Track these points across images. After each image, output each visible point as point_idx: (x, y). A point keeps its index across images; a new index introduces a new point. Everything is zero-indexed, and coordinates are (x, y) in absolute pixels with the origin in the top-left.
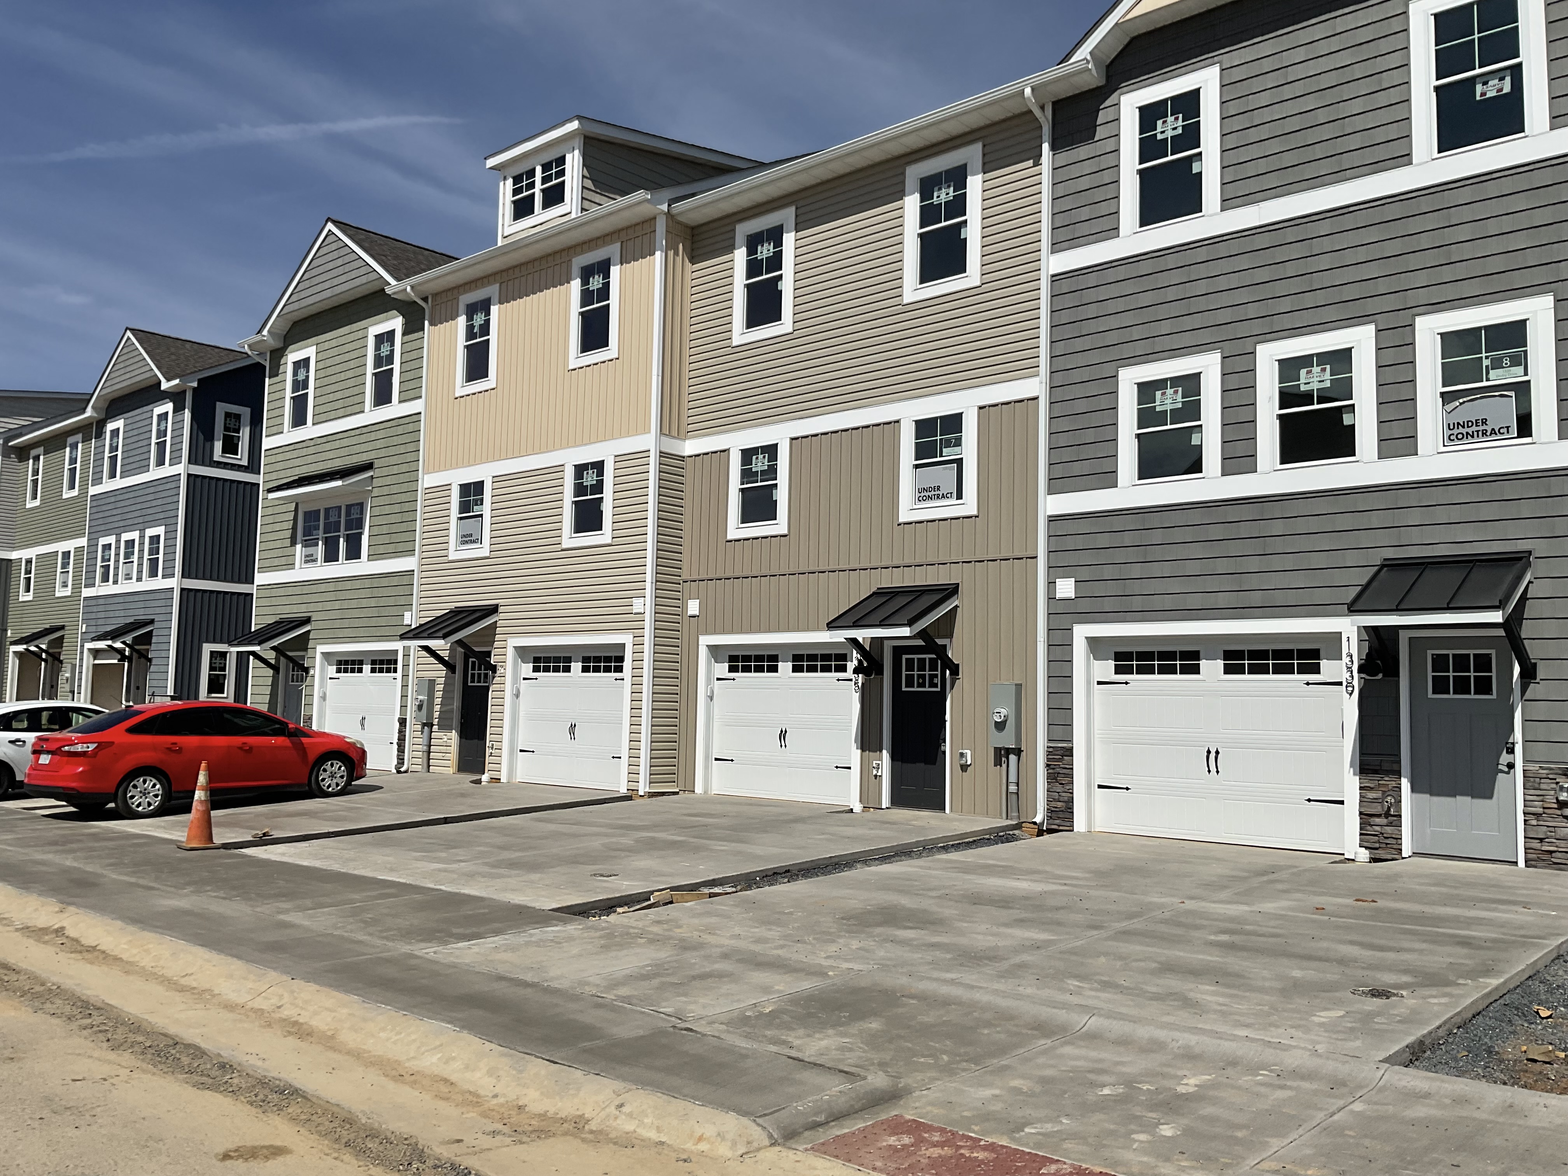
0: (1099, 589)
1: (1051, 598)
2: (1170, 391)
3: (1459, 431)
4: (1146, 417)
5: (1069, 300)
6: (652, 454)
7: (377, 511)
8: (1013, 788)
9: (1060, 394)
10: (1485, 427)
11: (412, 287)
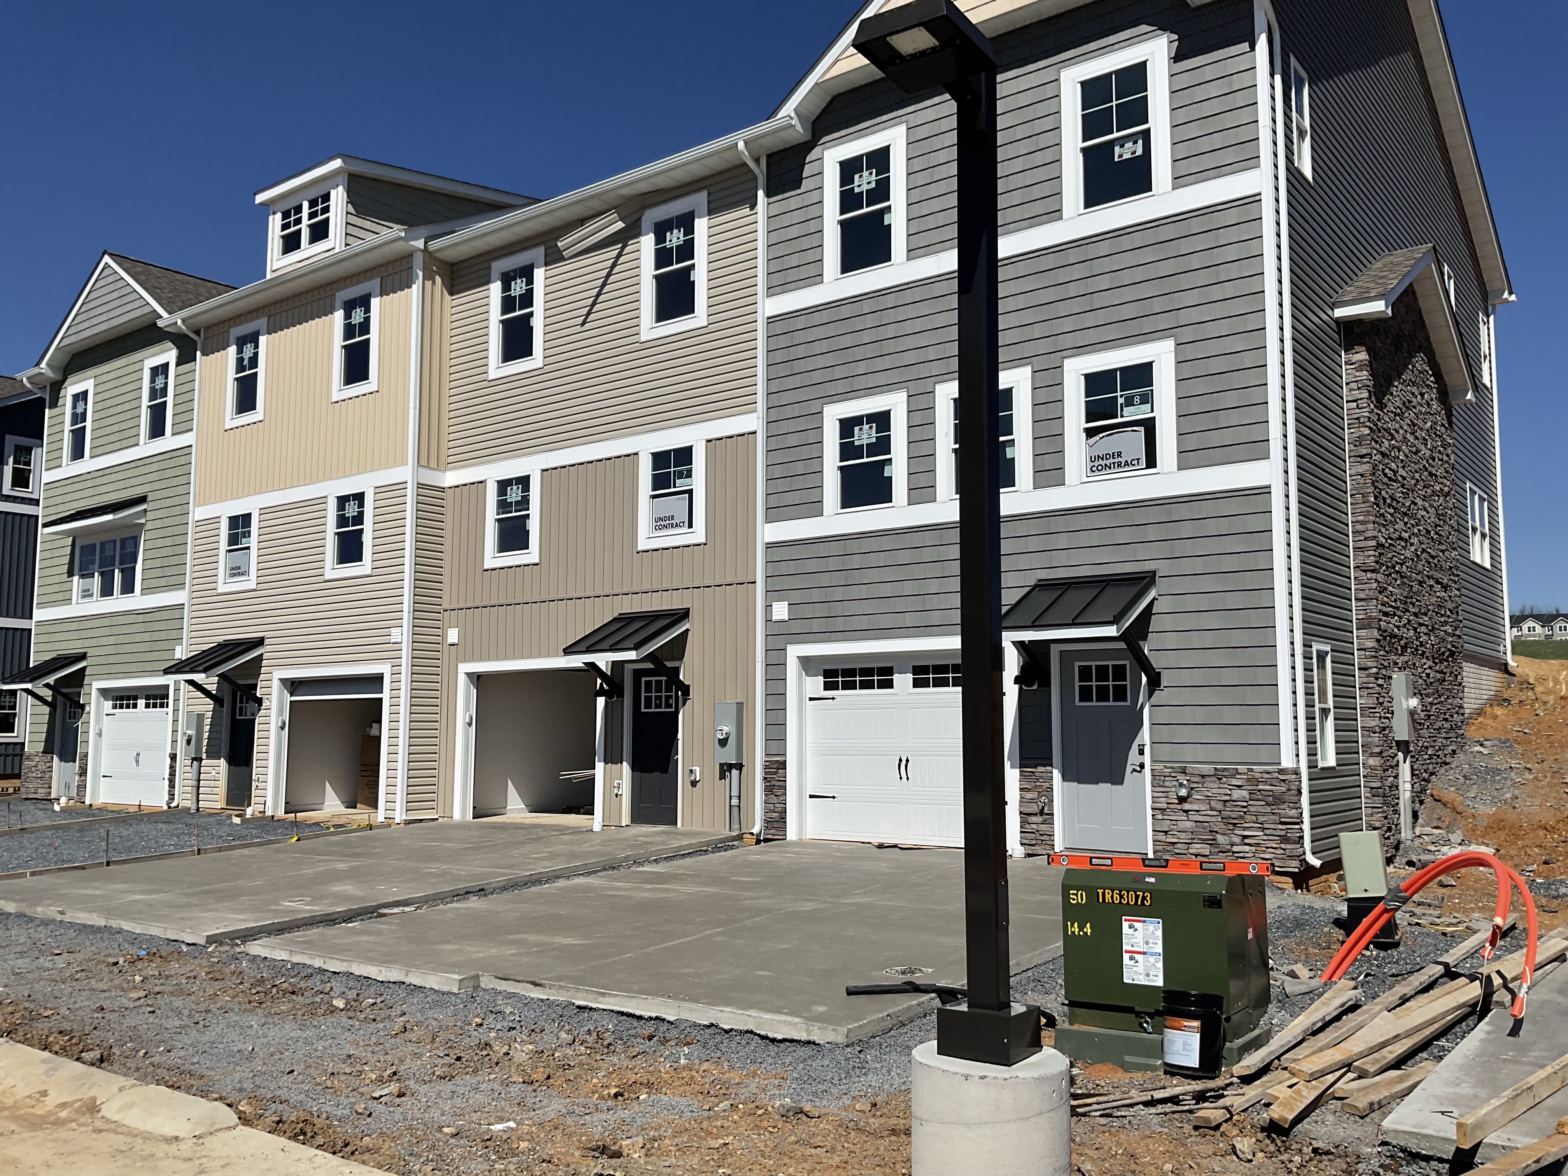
0: (808, 611)
1: (768, 620)
2: (866, 427)
3: (1098, 463)
4: (847, 450)
5: (782, 342)
6: (409, 485)
7: (150, 545)
8: (735, 802)
9: (775, 429)
10: (1120, 459)
11: (183, 320)
